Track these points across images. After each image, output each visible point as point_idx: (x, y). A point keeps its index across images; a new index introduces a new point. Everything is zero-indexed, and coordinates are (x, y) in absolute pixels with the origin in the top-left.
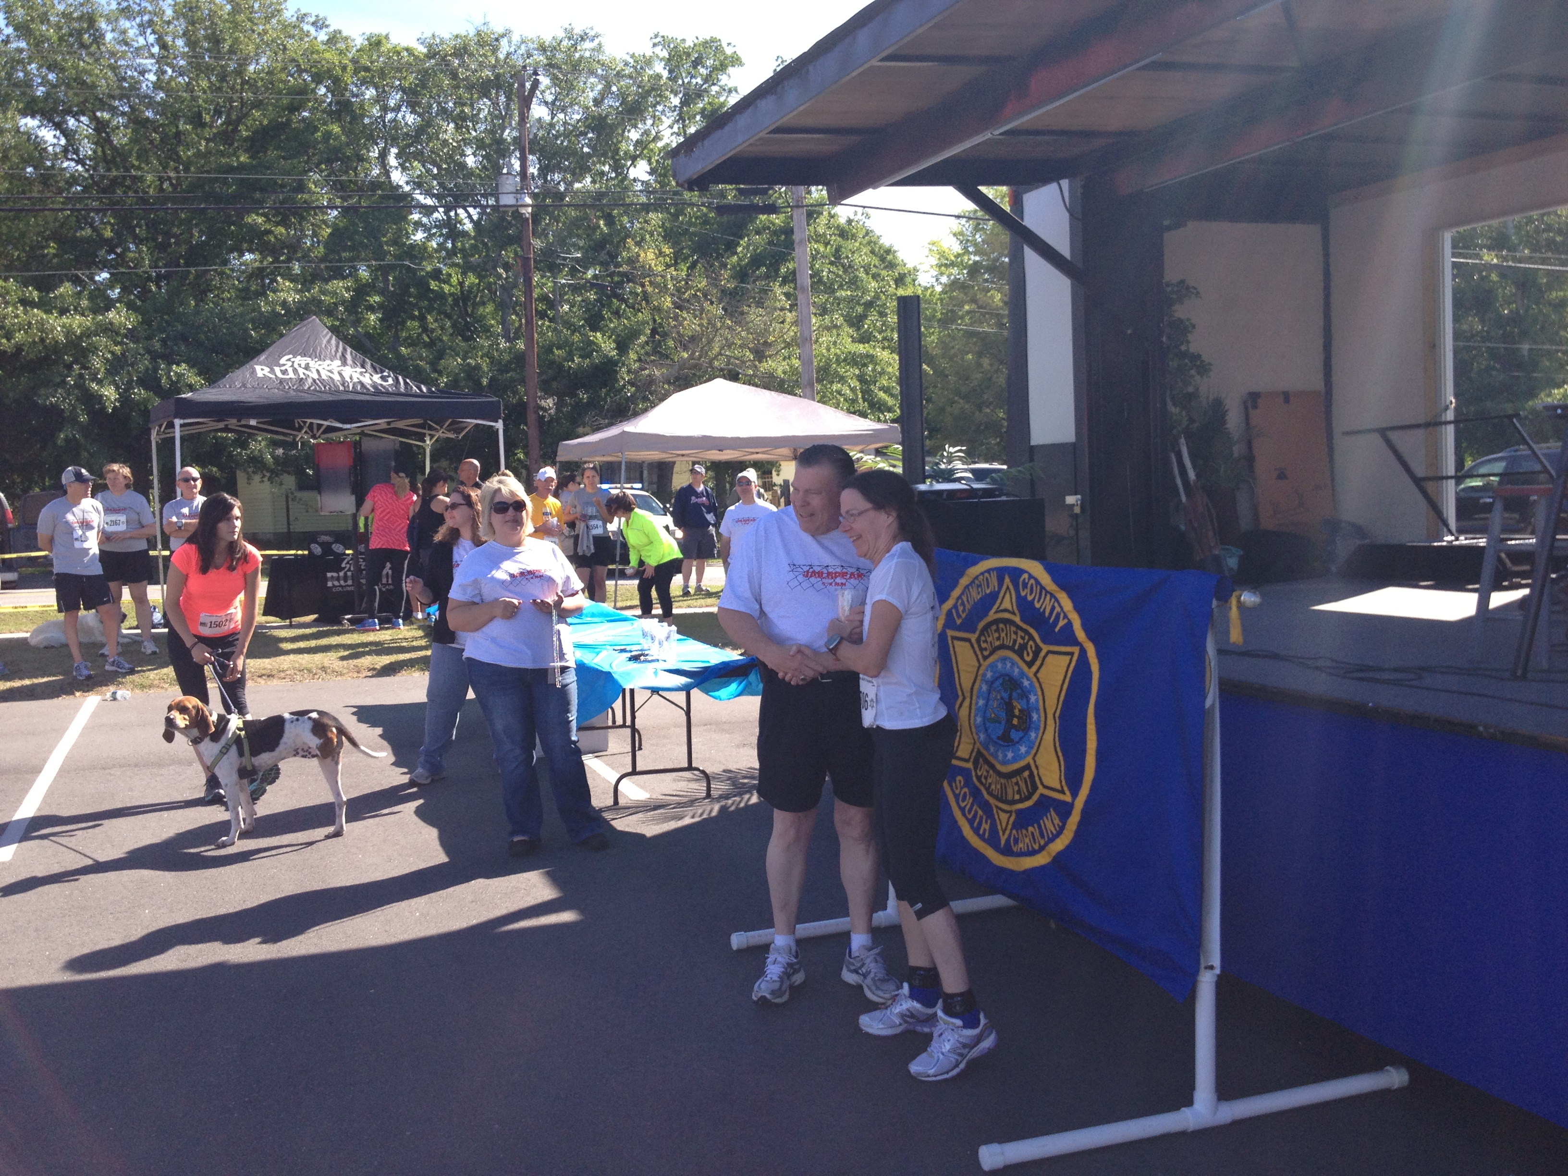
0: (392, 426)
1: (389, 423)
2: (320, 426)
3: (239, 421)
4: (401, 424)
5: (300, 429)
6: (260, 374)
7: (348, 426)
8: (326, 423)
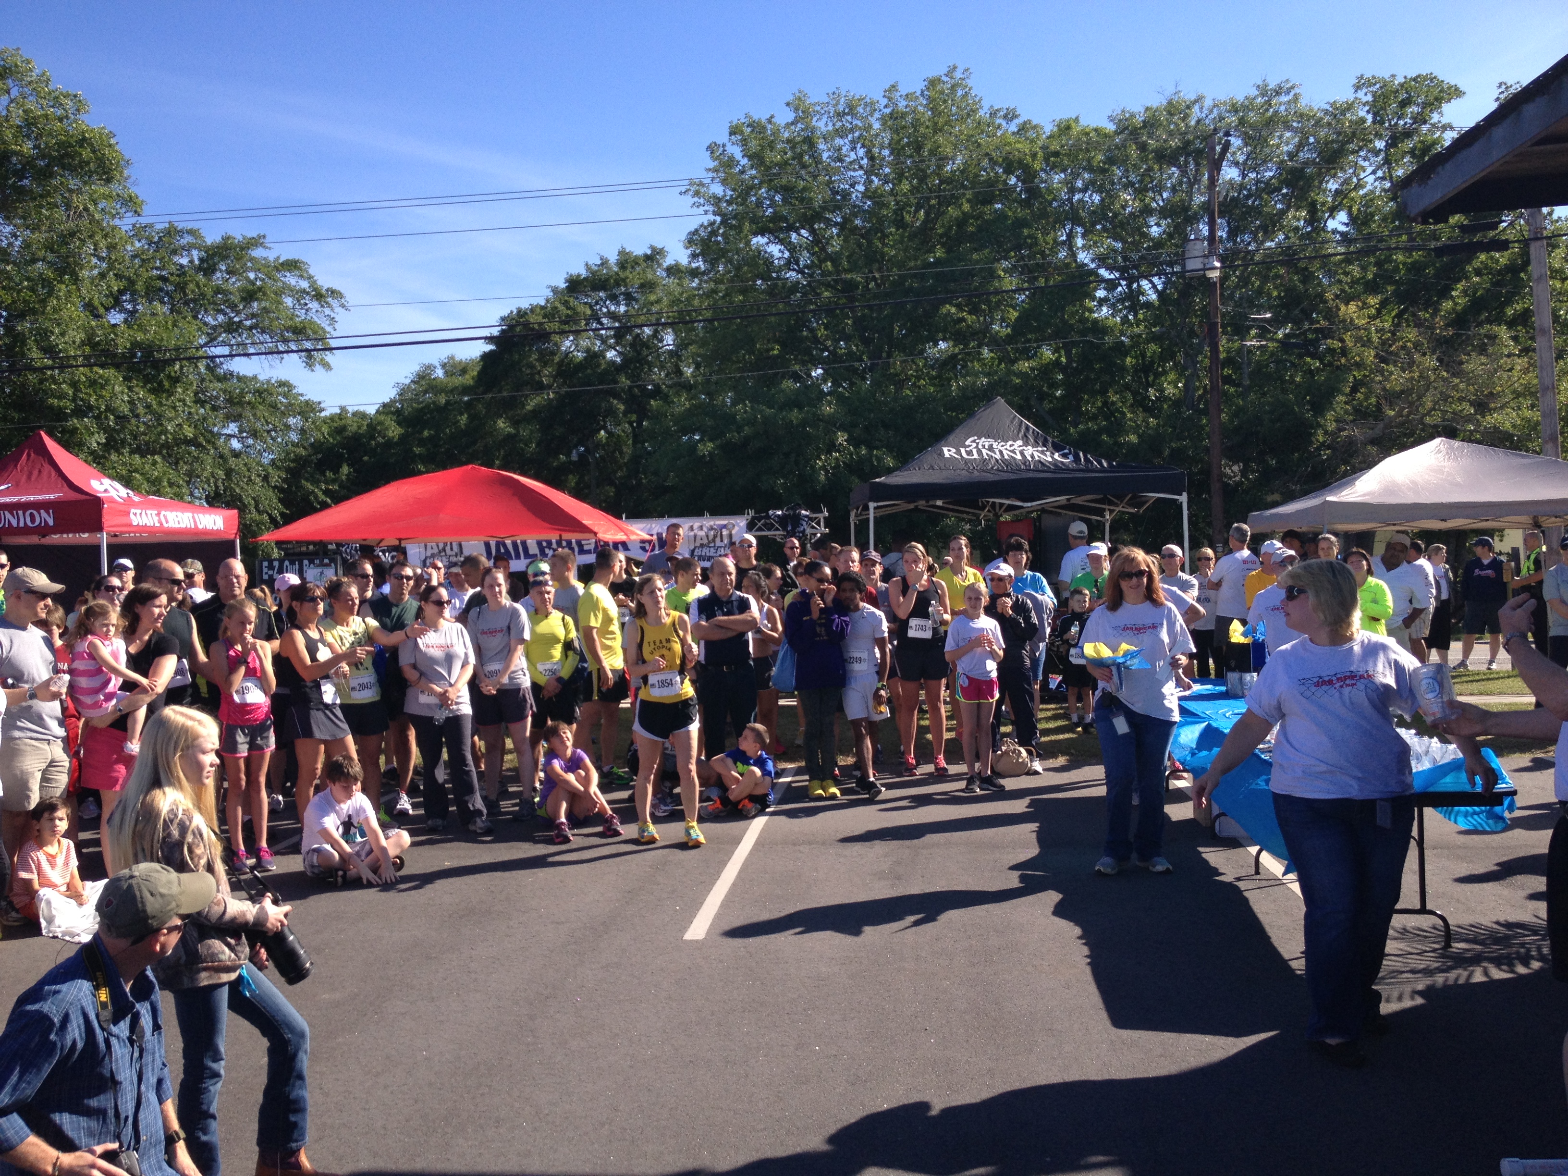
0: (1072, 501)
1: (1068, 500)
2: (1001, 505)
3: (927, 502)
4: (1079, 501)
5: (983, 508)
6: (947, 454)
7: (1029, 504)
8: (1007, 502)
